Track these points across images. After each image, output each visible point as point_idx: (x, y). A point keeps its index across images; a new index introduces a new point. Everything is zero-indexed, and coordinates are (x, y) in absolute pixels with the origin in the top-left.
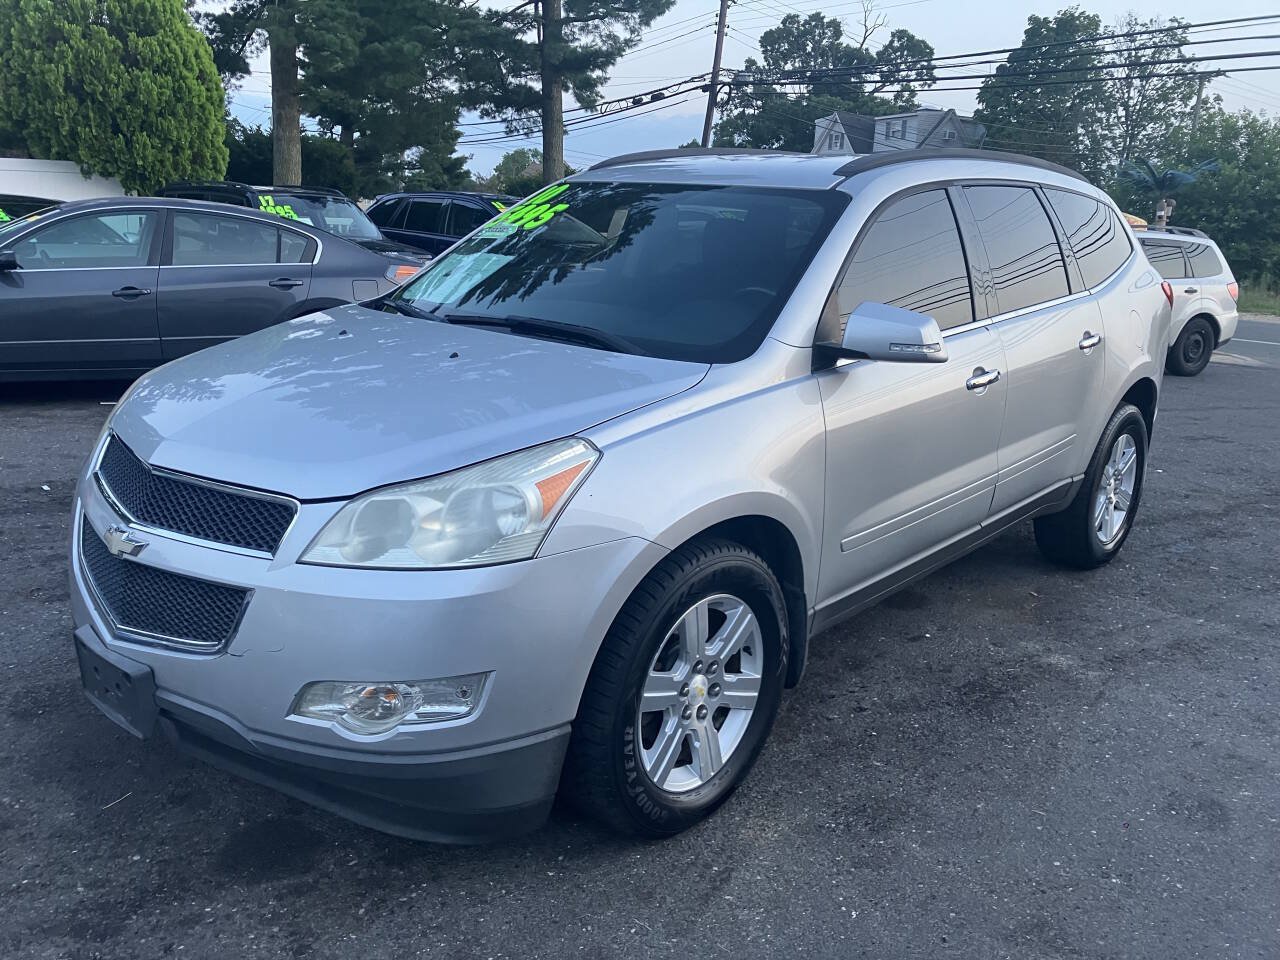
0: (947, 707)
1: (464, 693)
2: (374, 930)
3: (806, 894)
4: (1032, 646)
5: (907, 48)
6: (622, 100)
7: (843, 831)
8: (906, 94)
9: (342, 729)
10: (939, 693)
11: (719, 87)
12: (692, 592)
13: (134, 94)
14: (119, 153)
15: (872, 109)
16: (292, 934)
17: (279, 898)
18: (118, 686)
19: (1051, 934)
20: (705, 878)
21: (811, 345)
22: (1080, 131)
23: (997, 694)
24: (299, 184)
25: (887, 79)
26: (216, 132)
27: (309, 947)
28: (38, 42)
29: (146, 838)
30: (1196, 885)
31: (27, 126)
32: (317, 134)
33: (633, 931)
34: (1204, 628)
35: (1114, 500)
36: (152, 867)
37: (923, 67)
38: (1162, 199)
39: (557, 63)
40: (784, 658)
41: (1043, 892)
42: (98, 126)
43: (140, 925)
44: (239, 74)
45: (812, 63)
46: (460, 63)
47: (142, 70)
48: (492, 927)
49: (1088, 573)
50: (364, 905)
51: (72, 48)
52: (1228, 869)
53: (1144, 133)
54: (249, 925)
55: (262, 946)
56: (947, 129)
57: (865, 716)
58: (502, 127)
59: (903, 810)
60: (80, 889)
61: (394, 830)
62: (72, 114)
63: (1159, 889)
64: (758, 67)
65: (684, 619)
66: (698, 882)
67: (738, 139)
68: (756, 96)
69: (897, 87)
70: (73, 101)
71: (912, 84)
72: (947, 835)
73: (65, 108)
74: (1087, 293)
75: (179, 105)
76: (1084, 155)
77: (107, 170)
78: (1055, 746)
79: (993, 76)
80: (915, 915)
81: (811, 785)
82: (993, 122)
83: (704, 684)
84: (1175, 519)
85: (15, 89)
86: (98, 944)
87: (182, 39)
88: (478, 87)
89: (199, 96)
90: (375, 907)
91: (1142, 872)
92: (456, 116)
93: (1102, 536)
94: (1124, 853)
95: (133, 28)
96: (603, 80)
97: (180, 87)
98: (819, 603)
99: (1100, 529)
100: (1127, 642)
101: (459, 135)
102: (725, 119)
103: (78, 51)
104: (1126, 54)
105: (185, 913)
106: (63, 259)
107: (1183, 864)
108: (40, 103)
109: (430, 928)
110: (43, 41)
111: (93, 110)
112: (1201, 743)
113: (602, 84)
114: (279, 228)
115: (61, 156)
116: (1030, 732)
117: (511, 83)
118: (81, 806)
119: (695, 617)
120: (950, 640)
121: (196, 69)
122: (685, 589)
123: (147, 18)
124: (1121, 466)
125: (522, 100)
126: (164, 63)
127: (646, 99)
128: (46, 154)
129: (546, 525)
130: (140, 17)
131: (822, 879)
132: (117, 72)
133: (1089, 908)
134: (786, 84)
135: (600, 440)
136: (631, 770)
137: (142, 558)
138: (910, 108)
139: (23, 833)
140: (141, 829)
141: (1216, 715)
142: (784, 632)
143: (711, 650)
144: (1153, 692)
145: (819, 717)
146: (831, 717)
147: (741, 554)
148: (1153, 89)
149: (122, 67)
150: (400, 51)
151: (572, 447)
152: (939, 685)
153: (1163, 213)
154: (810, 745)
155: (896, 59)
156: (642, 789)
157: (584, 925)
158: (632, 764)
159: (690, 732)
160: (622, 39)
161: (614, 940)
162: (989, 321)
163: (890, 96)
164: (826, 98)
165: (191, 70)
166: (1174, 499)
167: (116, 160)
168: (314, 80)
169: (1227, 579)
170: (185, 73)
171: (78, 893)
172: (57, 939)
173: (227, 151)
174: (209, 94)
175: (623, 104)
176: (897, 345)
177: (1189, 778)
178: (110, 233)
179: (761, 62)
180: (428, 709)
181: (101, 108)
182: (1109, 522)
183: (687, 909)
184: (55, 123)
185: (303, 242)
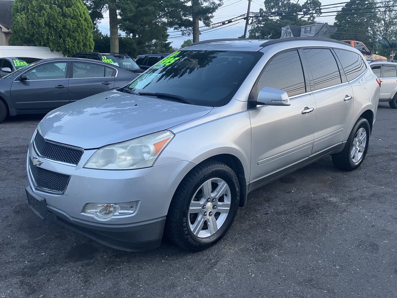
0: (295, 213)
1: (132, 207)
2: (108, 276)
3: (239, 269)
4: (325, 195)
5: (313, 3)
6: (219, 23)
7: (254, 251)
8: (312, 18)
9: (97, 217)
10: (293, 209)
11: (249, 18)
12: (205, 177)
13: (65, 26)
14: (61, 44)
15: (300, 24)
16: (84, 277)
17: (82, 266)
18: (36, 204)
19: (314, 283)
20: (209, 263)
21: (247, 101)
22: (369, 28)
23: (311, 210)
24: (118, 52)
25: (305, 14)
26: (90, 37)
27: (89, 280)
28: (36, 10)
29: (47, 248)
30: (364, 269)
31: (34, 36)
32: (125, 36)
33: (185, 279)
34: (384, 190)
35: (358, 149)
36: (47, 256)
37: (317, 9)
38: (392, 51)
39: (196, 12)
40: (238, 197)
41: (314, 270)
42: (55, 36)
43: (42, 273)
44: (100, 18)
45: (281, 9)
46: (167, 13)
47: (67, 18)
48: (143, 276)
49: (349, 172)
50: (106, 269)
51: (46, 12)
52: (375, 265)
53: (390, 29)
54: (72, 274)
55: (75, 280)
56: (325, 29)
57: (268, 216)
58: (181, 33)
59: (275, 244)
60: (26, 262)
61: (115, 247)
62: (47, 32)
63: (351, 270)
64: (263, 11)
65: (203, 185)
66: (207, 265)
67: (257, 34)
68: (263, 20)
69: (309, 16)
70: (47, 28)
71: (314, 15)
72: (287, 252)
73: (45, 30)
74: (348, 83)
75: (79, 29)
76: (370, 36)
77: (58, 49)
78: (327, 226)
79: (341, 11)
80: (272, 276)
81: (247, 236)
82: (340, 26)
83: (211, 205)
84: (382, 155)
85: (30, 25)
86: (29, 278)
87: (79, 8)
88: (173, 20)
89: (85, 26)
90: (110, 269)
91: (347, 265)
92: (167, 29)
93: (354, 161)
94: (342, 259)
95: (65, 5)
96: (212, 17)
97: (79, 23)
98: (251, 181)
99: (353, 158)
100: (357, 194)
101: (168, 35)
102: (253, 28)
103: (48, 13)
104: (384, 3)
105: (55, 270)
106: (42, 77)
107: (360, 263)
108: (38, 29)
109: (125, 276)
110: (38, 10)
111: (53, 31)
112: (374, 226)
113: (212, 18)
114: (105, 66)
115: (45, 45)
116: (320, 221)
117: (183, 19)
118: (30, 238)
119: (207, 185)
120: (300, 193)
121: (84, 17)
122: (202, 176)
123: (69, 2)
124: (361, 138)
125: (187, 24)
126: (74, 16)
127: (226, 22)
128: (40, 45)
129: (156, 157)
130: (67, 2)
131: (245, 265)
132: (60, 19)
133: (327, 275)
134: (272, 16)
135: (175, 131)
136: (186, 231)
137: (42, 166)
138: (313, 23)
139: (12, 246)
140: (46, 245)
141: (381, 217)
142: (237, 189)
143: (213, 195)
144: (362, 210)
145: (253, 216)
146: (257, 216)
147: (222, 166)
148: (393, 15)
149: (61, 17)
150: (147, 9)
151: (166, 133)
152: (293, 206)
153: (392, 55)
154: (249, 224)
155: (309, 6)
156: (190, 236)
157: (170, 276)
158: (186, 229)
159: (207, 220)
160: (217, 4)
161: (179, 281)
162: (311, 92)
163: (306, 19)
164: (285, 21)
165: (82, 18)
166: (383, 148)
167: (60, 46)
168: (124, 19)
169: (395, 174)
170: (81, 19)
171: (25, 263)
172: (18, 277)
173: (94, 43)
174: (88, 25)
175: (219, 24)
176: (274, 100)
177: (368, 236)
178: (58, 69)
179: (265, 9)
180: (121, 211)
181: (55, 30)
182: (357, 156)
183: (202, 273)
184: (42, 36)
185: (112, 70)
